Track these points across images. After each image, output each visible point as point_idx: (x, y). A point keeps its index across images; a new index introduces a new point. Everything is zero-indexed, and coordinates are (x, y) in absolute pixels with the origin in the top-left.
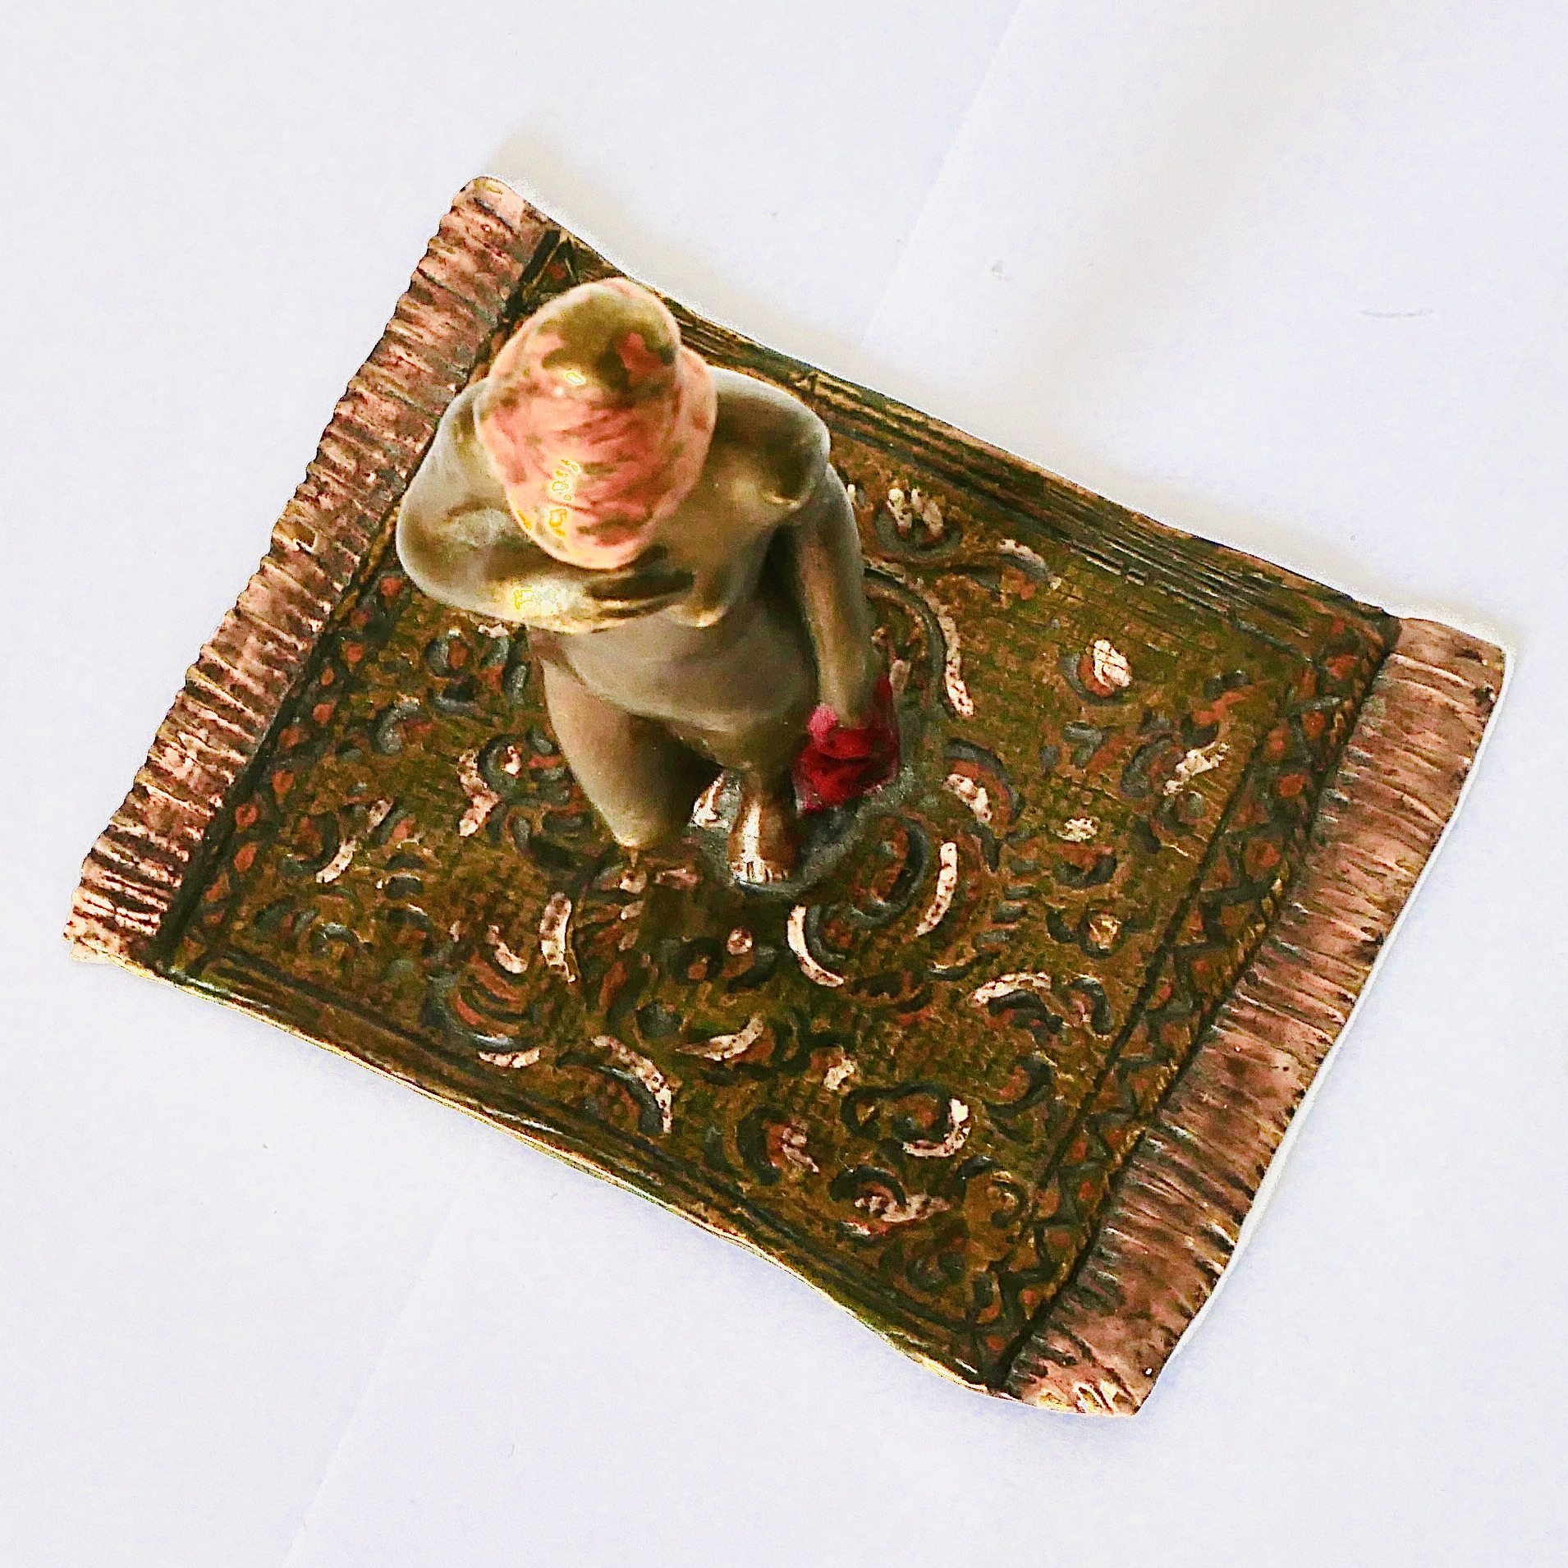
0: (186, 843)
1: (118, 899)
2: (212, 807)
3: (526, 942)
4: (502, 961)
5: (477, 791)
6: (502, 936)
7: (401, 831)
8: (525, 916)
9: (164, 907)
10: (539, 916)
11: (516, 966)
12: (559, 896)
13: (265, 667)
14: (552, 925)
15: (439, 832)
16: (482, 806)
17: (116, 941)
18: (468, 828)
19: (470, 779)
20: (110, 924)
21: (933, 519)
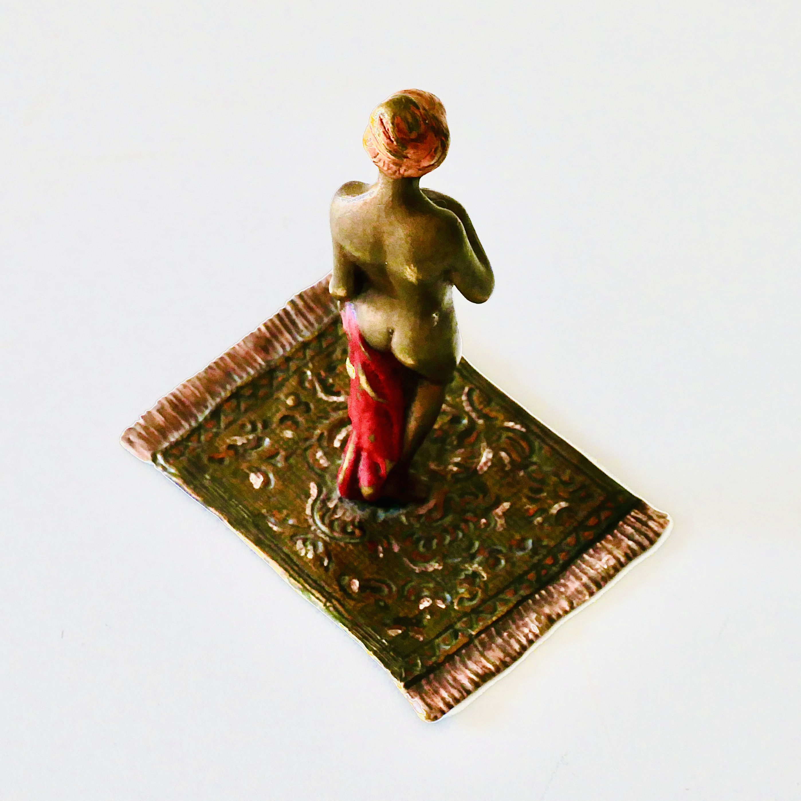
0: (615, 536)
1: (645, 524)
2: (601, 544)
3: (497, 461)
4: (508, 457)
5: (500, 517)
6: (504, 465)
7: (531, 511)
8: (495, 469)
9: (629, 517)
10: (489, 468)
11: (503, 454)
12: (480, 473)
13: (567, 583)
14: (486, 463)
15: (518, 506)
16: (499, 511)
17: (649, 512)
18: (506, 505)
19: (501, 522)
20: (651, 518)
21: (299, 544)
